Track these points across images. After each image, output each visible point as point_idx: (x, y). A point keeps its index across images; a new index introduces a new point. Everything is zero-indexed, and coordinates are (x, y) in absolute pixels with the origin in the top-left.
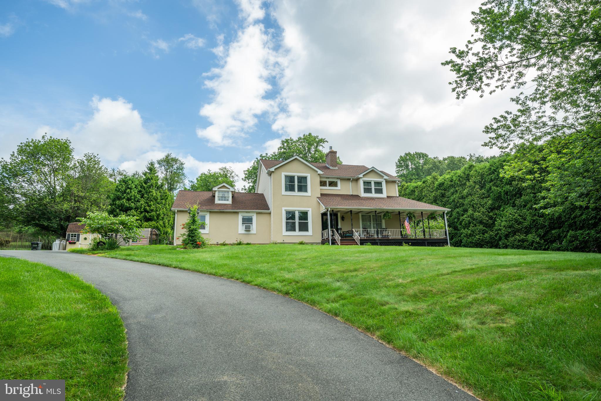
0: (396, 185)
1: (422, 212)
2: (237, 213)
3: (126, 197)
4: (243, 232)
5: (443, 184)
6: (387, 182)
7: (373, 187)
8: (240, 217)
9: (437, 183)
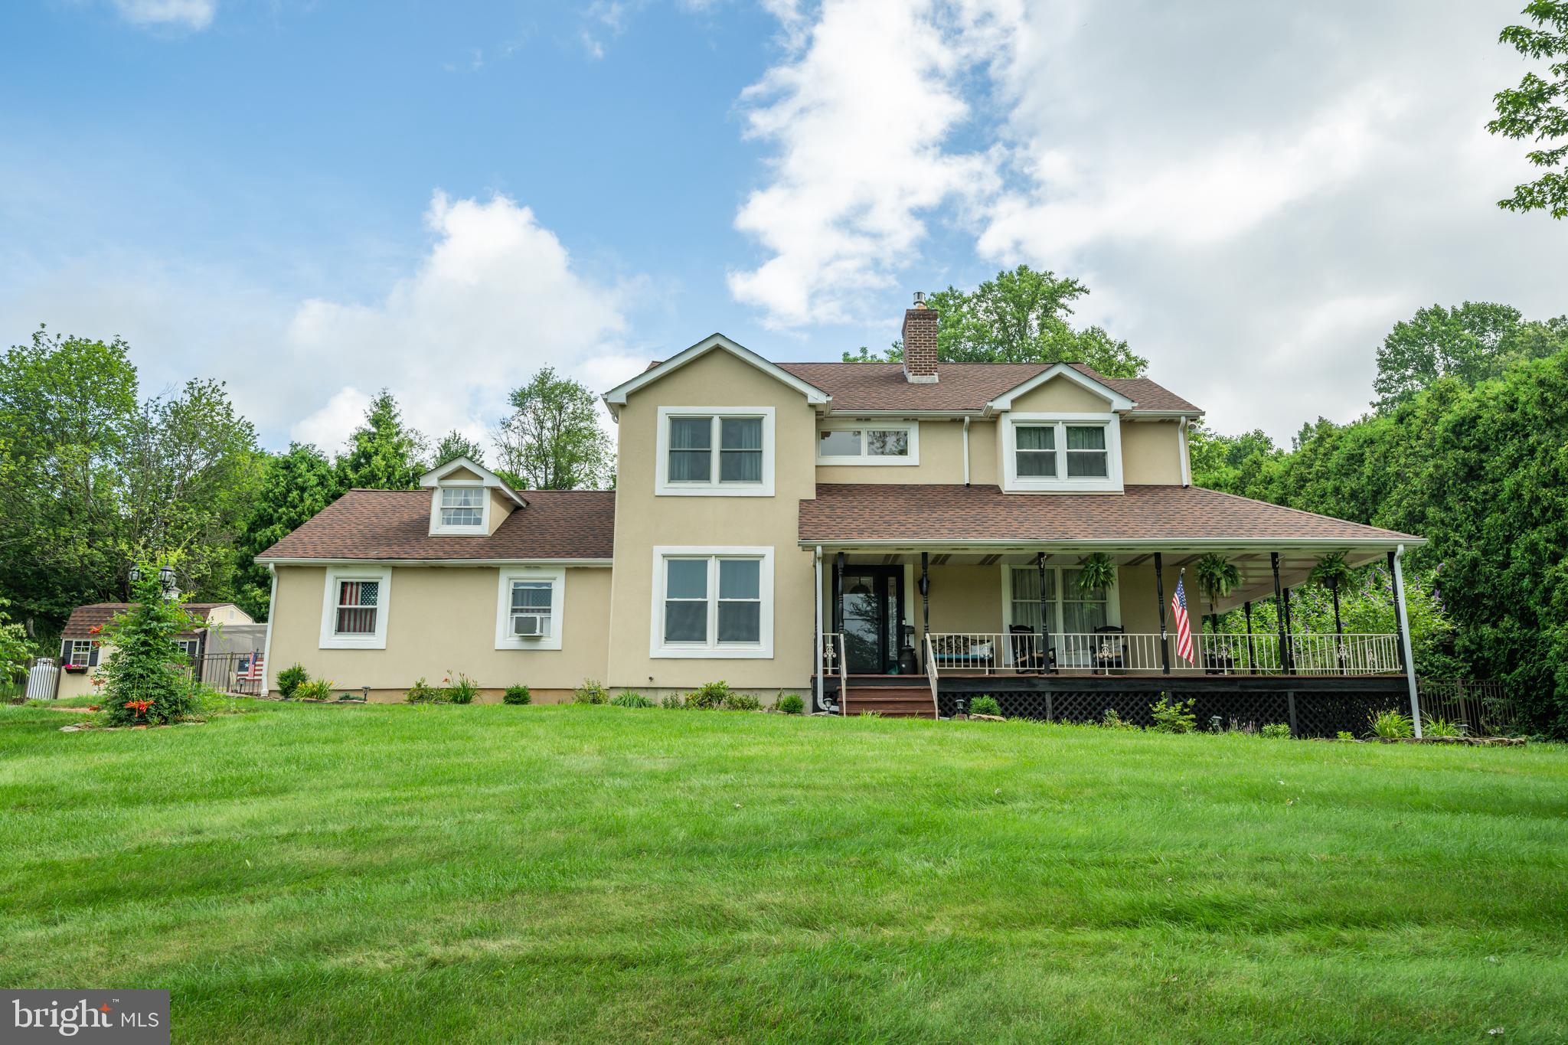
0: (1181, 436)
1: (1274, 555)
2: (494, 570)
3: (285, 518)
4: (513, 641)
5: (1474, 421)
6: (1128, 424)
7: (1061, 447)
8: (504, 588)
9: (1447, 418)
